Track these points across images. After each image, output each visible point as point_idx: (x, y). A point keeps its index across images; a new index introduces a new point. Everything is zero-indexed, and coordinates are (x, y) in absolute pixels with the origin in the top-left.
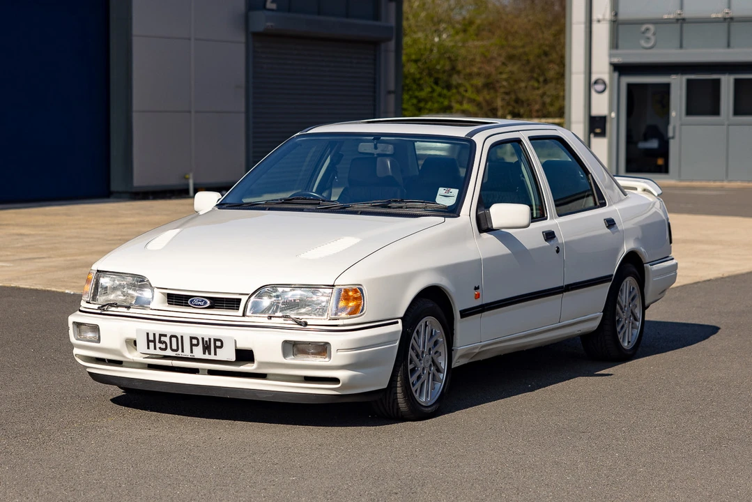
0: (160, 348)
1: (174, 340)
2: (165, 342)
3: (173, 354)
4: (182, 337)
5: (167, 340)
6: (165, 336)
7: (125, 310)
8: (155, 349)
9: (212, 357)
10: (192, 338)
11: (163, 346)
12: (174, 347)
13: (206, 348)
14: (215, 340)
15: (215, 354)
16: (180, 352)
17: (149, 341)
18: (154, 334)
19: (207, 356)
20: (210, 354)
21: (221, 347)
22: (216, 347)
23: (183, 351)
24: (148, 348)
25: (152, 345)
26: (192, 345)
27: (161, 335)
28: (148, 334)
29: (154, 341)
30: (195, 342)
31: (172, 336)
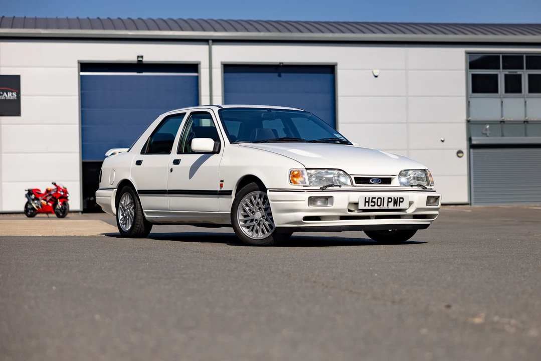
0: (372, 206)
1: (379, 200)
2: (374, 202)
3: (378, 208)
4: (384, 198)
5: (375, 200)
6: (375, 198)
7: (338, 187)
8: (369, 206)
9: (398, 207)
10: (389, 198)
11: (373, 204)
12: (379, 204)
13: (395, 203)
14: (400, 198)
15: (399, 206)
16: (382, 206)
17: (366, 202)
18: (369, 198)
19: (395, 207)
20: (397, 206)
21: (402, 202)
22: (400, 202)
23: (383, 206)
24: (365, 206)
25: (367, 204)
26: (388, 202)
27: (373, 198)
28: (366, 198)
29: (368, 202)
30: (390, 200)
31: (379, 198)
